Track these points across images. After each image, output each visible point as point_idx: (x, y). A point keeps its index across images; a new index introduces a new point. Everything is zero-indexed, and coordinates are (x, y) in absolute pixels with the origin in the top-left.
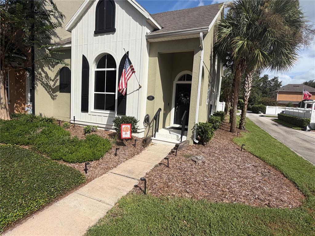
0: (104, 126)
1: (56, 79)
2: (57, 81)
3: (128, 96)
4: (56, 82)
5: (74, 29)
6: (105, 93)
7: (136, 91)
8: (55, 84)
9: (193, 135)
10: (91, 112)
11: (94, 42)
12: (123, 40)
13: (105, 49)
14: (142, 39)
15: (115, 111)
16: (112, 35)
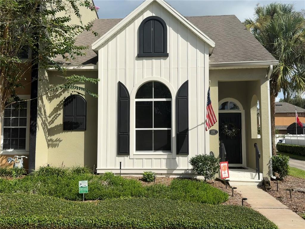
0: (165, 172)
1: (55, 114)
2: (57, 117)
3: (190, 132)
4: (56, 119)
5: (102, 48)
6: (153, 129)
7: (201, 125)
8: (54, 120)
9: (270, 171)
10: (134, 155)
11: (136, 67)
12: (180, 66)
13: (154, 76)
14: (204, 67)
15: (171, 150)
16: (163, 61)
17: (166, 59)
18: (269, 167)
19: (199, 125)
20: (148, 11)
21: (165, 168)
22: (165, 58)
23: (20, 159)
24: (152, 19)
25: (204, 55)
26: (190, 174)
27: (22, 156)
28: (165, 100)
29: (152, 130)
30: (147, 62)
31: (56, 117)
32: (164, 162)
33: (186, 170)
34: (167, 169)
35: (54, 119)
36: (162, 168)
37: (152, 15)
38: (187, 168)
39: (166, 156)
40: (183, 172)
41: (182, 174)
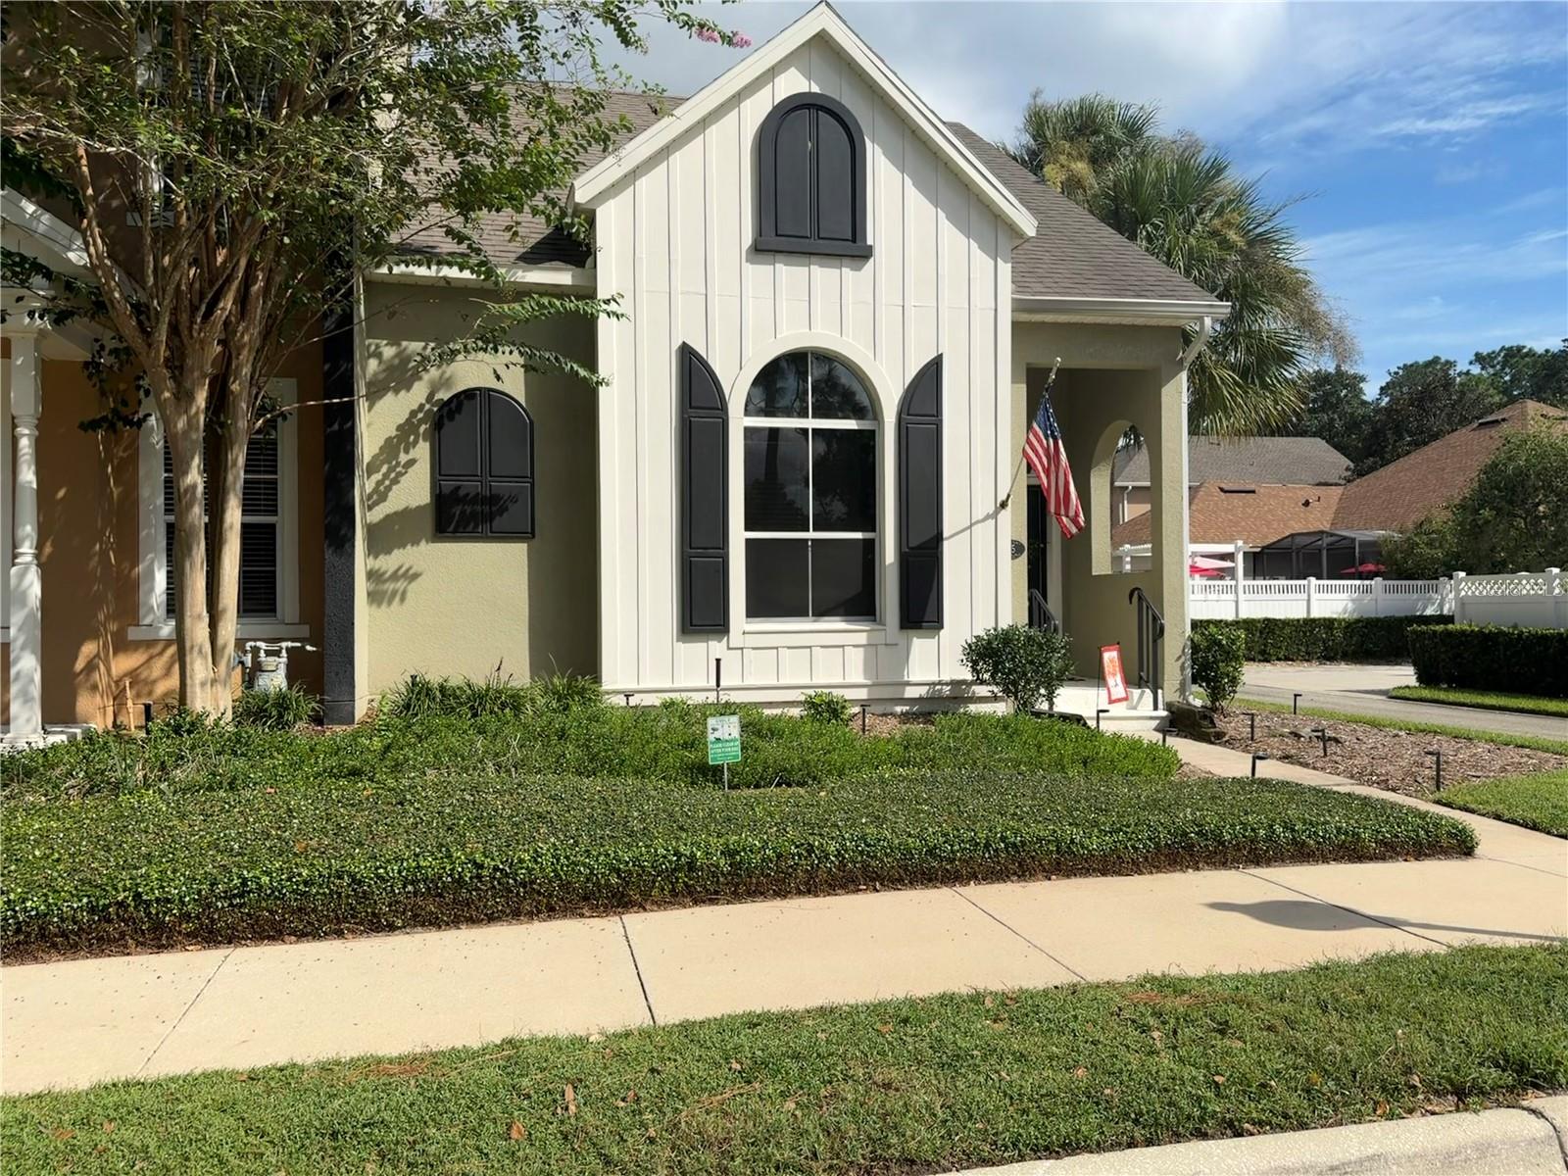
5: (613, 201)
6: (811, 535)
7: (983, 520)
8: (389, 489)
9: (1184, 679)
10: (744, 633)
11: (749, 291)
12: (910, 302)
13: (818, 329)
14: (996, 310)
15: (875, 615)
16: (851, 272)
17: (859, 269)
18: (1183, 668)
19: (978, 522)
20: (793, 69)
21: (861, 680)
22: (857, 262)
23: (277, 653)
24: (808, 106)
25: (992, 262)
26: (948, 698)
27: (284, 645)
28: (856, 427)
29: (807, 540)
30: (789, 275)
31: (393, 475)
32: (856, 658)
33: (934, 684)
34: (869, 682)
35: (387, 483)
36: (850, 680)
37: (807, 90)
38: (935, 679)
39: (865, 634)
40: (922, 691)
41: (920, 699)
